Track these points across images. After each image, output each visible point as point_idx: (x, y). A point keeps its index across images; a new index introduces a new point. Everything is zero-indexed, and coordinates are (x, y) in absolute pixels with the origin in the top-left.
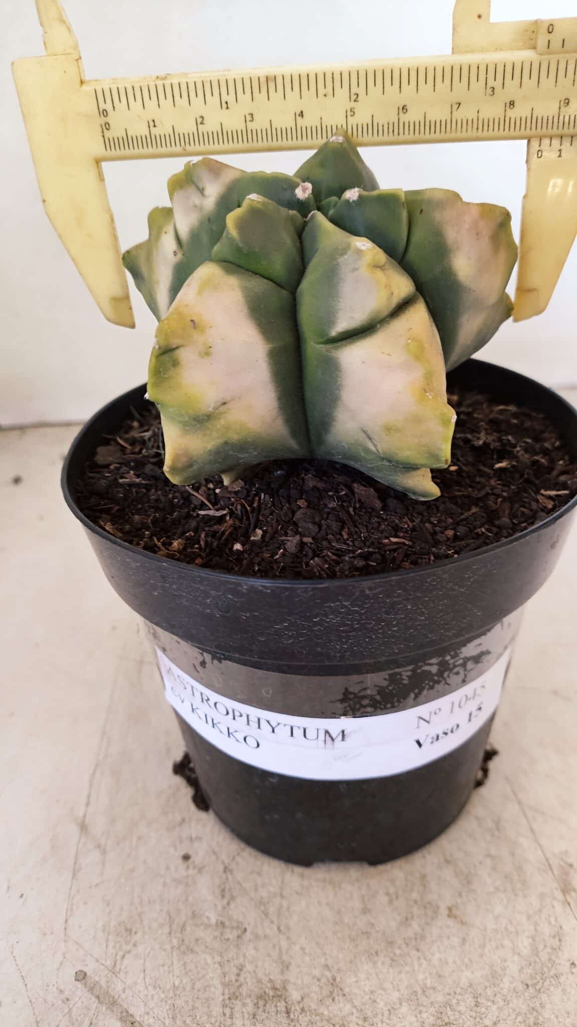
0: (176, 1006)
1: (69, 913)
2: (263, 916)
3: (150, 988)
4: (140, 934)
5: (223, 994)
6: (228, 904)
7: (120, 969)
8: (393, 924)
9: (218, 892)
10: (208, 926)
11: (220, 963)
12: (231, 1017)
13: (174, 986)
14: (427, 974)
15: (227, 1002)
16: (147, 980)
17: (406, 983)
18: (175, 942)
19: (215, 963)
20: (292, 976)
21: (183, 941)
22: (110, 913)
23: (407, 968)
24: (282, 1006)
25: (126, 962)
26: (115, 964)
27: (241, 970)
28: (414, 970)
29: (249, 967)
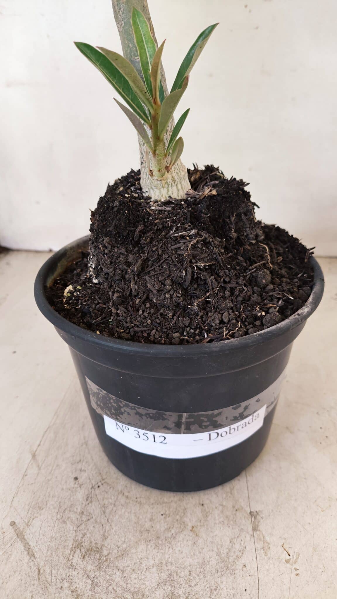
0: (50, 546)
1: (16, 494)
2: (103, 513)
3: (41, 536)
4: (44, 510)
5: (73, 545)
6: (88, 504)
7: (30, 524)
8: (163, 529)
9: (85, 498)
10: (75, 513)
11: (75, 531)
12: (73, 556)
13: (52, 537)
14: (170, 556)
15: (73, 548)
16: (41, 532)
17: (159, 558)
18: (58, 517)
19: (73, 530)
20: (106, 543)
21: (62, 517)
22: (34, 498)
23: (162, 551)
24: (98, 556)
25: (34, 521)
26: (29, 521)
27: (84, 536)
28: (165, 553)
29: (88, 535)
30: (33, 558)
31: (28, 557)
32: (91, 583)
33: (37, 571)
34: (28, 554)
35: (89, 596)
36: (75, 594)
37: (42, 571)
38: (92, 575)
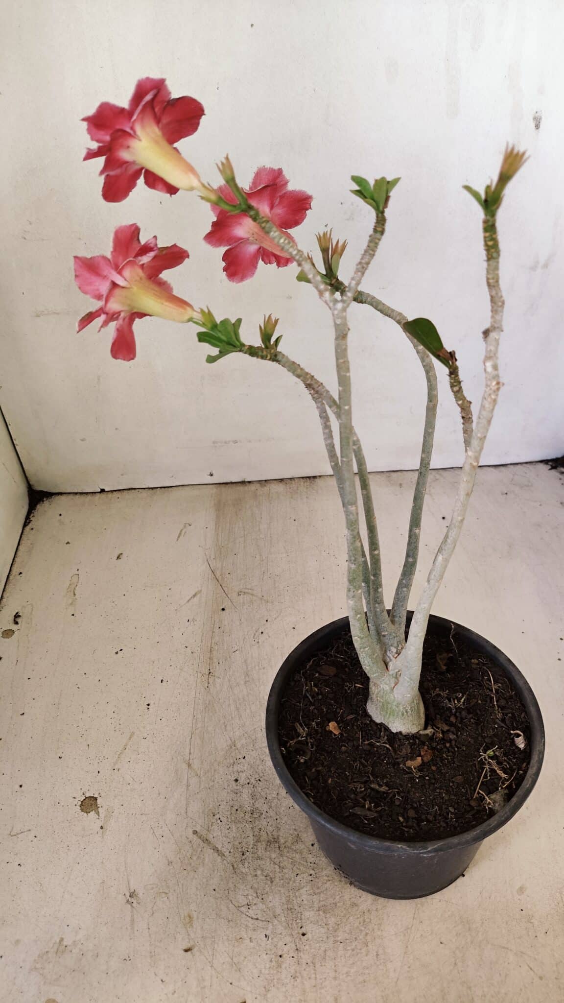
30: (224, 857)
31: (220, 857)
32: (278, 867)
33: (231, 866)
34: (219, 855)
35: (280, 877)
36: (268, 878)
37: (236, 866)
38: (277, 861)
